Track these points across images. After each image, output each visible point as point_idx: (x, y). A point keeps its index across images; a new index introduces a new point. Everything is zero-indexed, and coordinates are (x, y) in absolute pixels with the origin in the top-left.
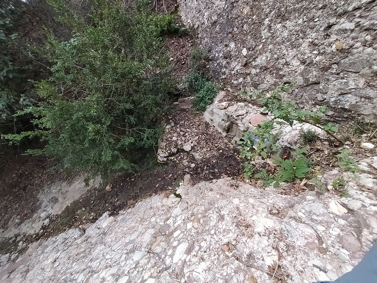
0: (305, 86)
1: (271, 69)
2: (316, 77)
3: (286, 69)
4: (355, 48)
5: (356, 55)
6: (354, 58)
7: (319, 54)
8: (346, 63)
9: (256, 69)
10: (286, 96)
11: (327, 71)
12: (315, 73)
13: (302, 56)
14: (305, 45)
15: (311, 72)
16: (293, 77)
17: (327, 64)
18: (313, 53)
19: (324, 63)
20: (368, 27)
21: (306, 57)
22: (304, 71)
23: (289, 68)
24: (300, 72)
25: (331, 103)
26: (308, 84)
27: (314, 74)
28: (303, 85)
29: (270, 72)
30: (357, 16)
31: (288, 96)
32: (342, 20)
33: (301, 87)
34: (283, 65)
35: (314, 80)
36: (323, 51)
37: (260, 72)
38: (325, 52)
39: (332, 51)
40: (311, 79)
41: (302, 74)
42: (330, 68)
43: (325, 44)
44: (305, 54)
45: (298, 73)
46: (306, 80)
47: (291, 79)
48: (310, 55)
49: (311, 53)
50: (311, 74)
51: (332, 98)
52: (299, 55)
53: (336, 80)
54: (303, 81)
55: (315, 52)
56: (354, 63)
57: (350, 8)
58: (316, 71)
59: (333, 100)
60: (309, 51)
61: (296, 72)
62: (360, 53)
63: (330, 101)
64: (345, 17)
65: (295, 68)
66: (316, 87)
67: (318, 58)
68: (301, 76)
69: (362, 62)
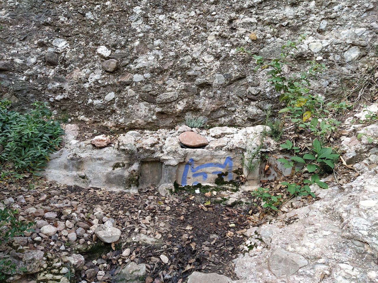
0: (228, 85)
1: (171, 70)
2: (239, 71)
3: (196, 68)
4: (267, 38)
5: (272, 44)
6: (271, 46)
7: (233, 47)
8: (266, 52)
9: (143, 74)
10: (207, 101)
11: (249, 62)
12: (236, 67)
13: (214, 50)
14: (211, 38)
15: (230, 67)
16: (209, 76)
17: (246, 56)
18: (226, 45)
19: (242, 55)
20: (269, 21)
21: (219, 51)
22: (221, 67)
23: (199, 66)
24: (216, 68)
25: (267, 94)
26: (231, 82)
27: (235, 69)
28: (226, 83)
29: (171, 74)
30: (254, 13)
31: (210, 101)
32: (242, 16)
33: (223, 87)
34: (191, 63)
35: (237, 75)
36: (236, 43)
37: (152, 77)
38: (238, 44)
39: (247, 42)
40: (233, 75)
41: (219, 71)
42: (251, 59)
43: (236, 36)
44: (216, 47)
45: (214, 71)
46: (228, 77)
47: (208, 78)
48: (223, 48)
49: (223, 46)
50: (232, 69)
51: (267, 88)
52: (209, 50)
53: (262, 70)
54: (224, 78)
55: (227, 45)
56: (273, 51)
57: (245, 6)
58: (237, 65)
59: (268, 90)
60: (220, 44)
61: (212, 69)
62: (274, 42)
63: (266, 92)
64: (243, 13)
65: (208, 65)
66: (243, 82)
67: (233, 51)
68: (219, 74)
69: (279, 49)
